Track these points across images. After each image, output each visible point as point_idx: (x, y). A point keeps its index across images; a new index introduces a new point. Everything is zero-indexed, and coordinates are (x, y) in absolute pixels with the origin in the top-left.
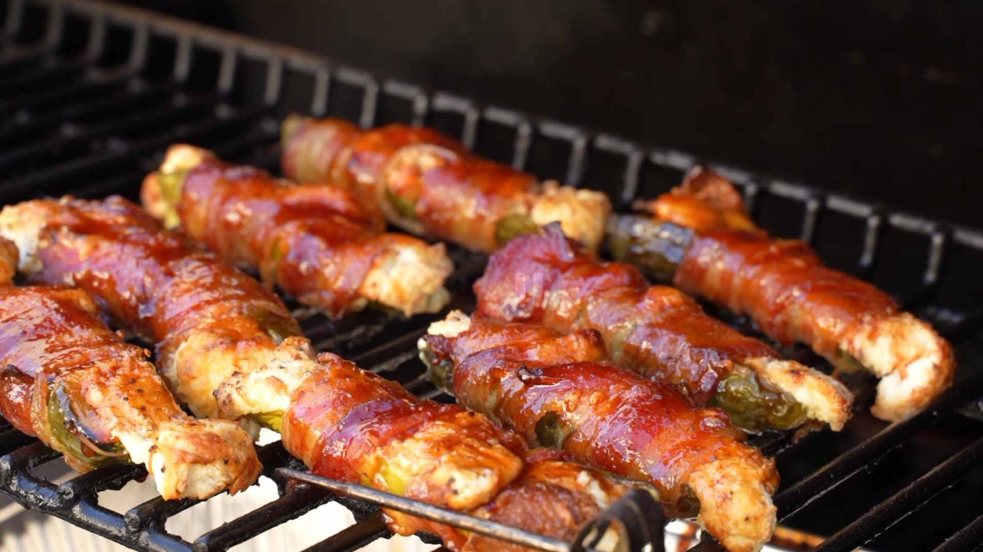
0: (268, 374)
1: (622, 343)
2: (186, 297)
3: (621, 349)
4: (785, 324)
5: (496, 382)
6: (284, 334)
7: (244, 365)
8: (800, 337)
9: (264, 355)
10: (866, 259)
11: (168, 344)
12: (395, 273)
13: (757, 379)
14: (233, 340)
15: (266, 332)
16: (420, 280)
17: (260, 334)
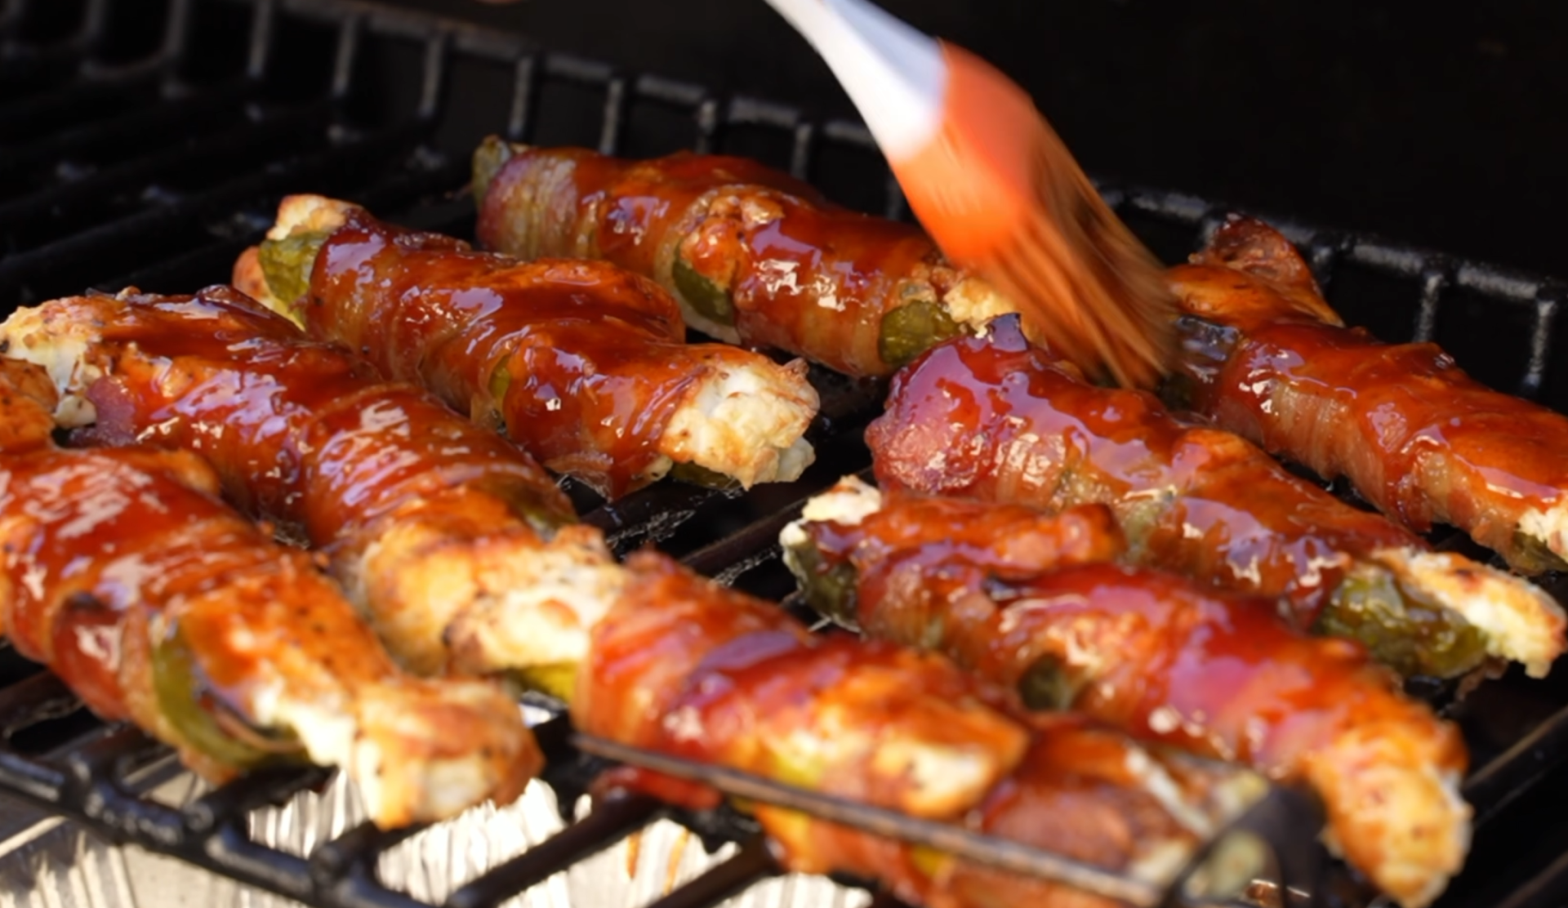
0: (542, 593)
1: (1145, 528)
2: (371, 462)
3: (1144, 541)
4: (1416, 491)
5: (938, 602)
6: (555, 522)
7: (492, 581)
8: (1445, 515)
9: (525, 560)
10: (1533, 378)
11: (344, 548)
12: (721, 412)
13: (1397, 584)
14: (463, 536)
15: (521, 517)
16: (768, 425)
17: (513, 524)
